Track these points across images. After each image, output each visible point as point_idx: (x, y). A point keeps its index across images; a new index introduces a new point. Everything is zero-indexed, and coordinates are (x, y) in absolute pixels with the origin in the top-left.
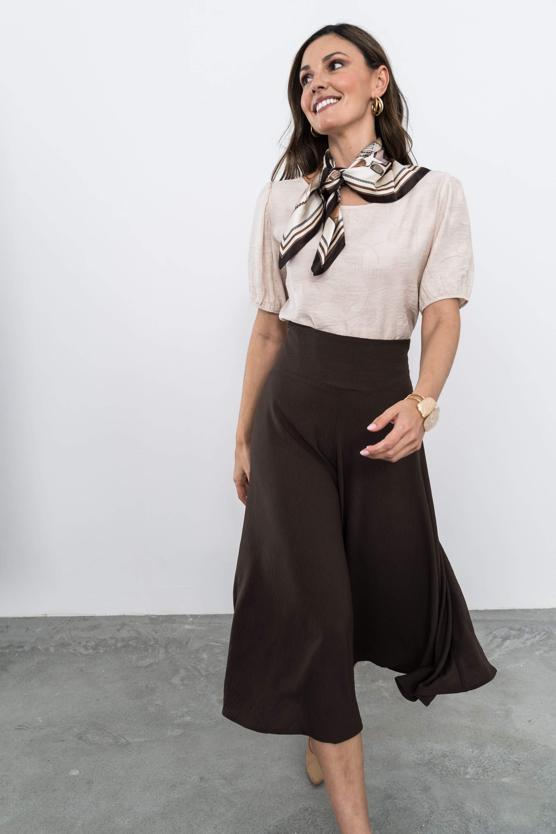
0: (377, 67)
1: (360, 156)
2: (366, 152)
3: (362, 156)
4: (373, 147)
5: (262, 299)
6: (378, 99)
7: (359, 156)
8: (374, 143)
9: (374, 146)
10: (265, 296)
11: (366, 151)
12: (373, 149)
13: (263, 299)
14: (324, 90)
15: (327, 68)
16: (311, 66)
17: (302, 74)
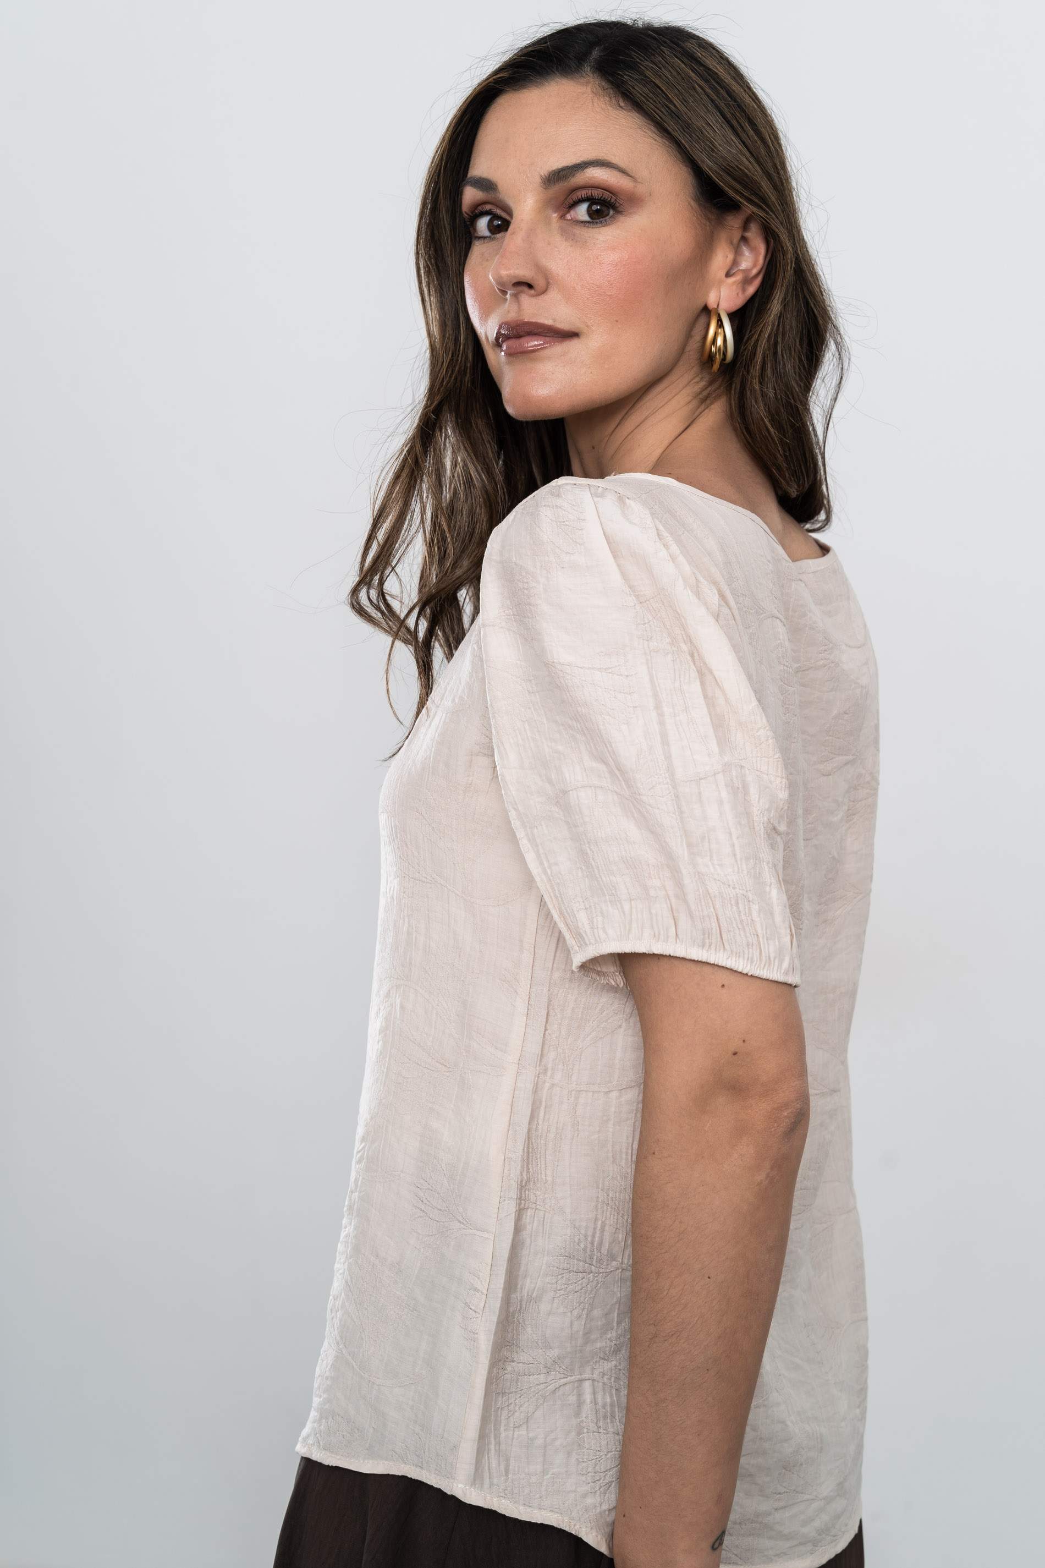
6: (720, 322)
14: (532, 292)
15: (557, 209)
16: (500, 187)
17: (469, 195)
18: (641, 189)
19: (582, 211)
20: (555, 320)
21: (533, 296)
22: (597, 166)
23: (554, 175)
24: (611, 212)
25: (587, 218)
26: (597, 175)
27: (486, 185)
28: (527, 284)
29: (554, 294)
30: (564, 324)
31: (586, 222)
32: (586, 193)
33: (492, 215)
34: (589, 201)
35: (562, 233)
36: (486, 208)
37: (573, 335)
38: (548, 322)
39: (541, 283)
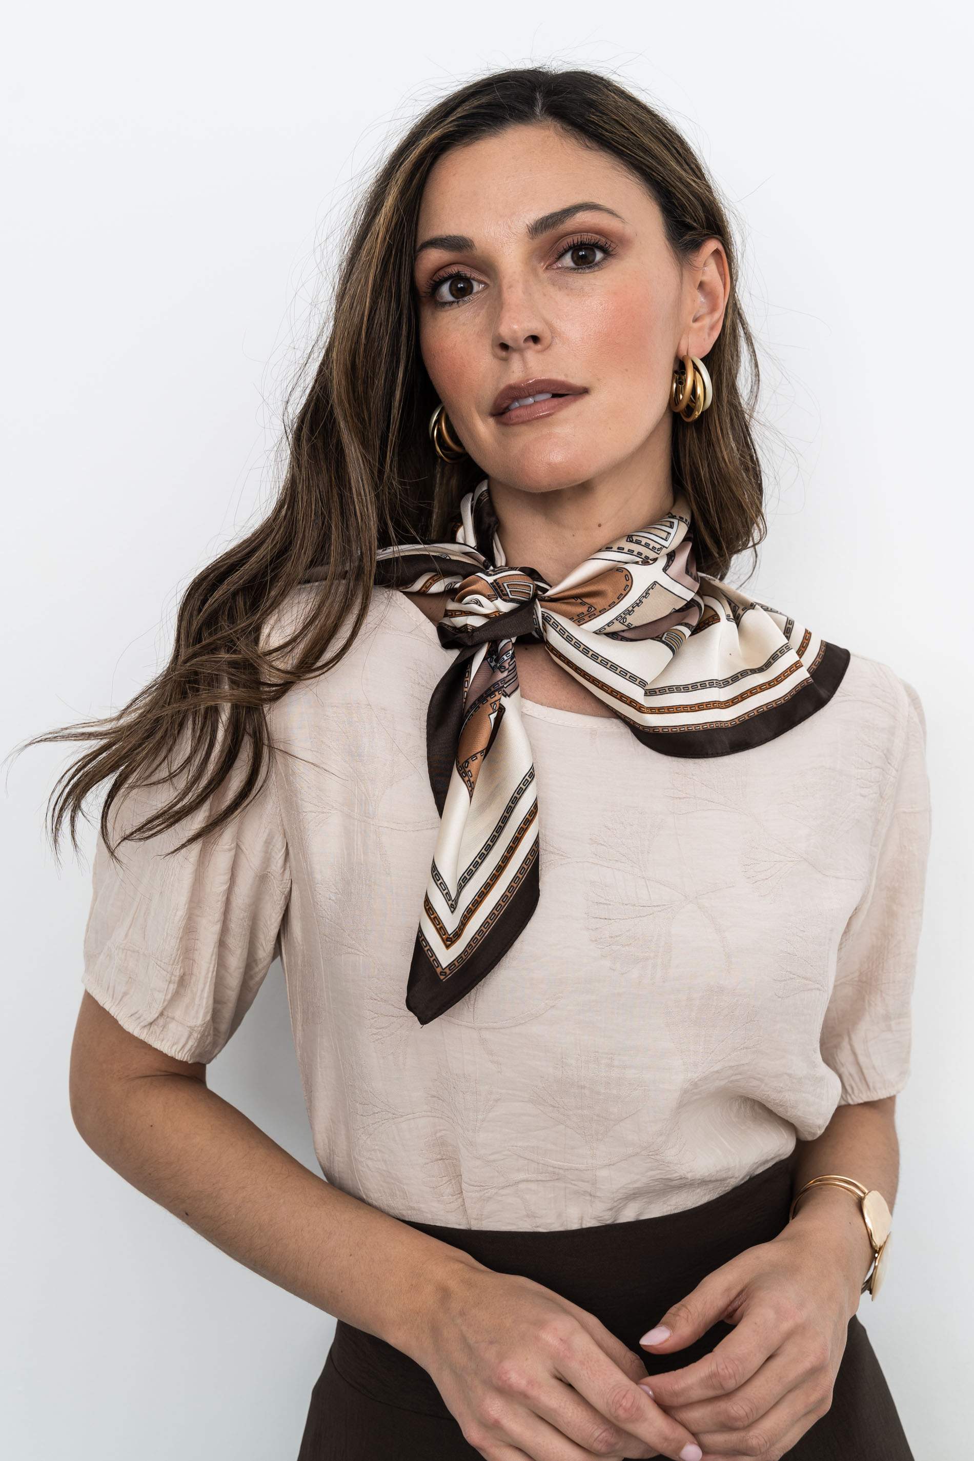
0: (696, 245)
1: (620, 550)
2: (643, 543)
3: (626, 550)
4: (669, 533)
5: (160, 1009)
6: (696, 368)
7: (615, 548)
8: (672, 520)
9: (672, 531)
10: (177, 995)
11: (644, 541)
12: (666, 540)
13: (164, 1009)
14: (539, 347)
15: (542, 258)
16: (476, 244)
17: (433, 258)
18: (628, 230)
19: (568, 261)
20: (566, 375)
21: (539, 352)
22: (587, 209)
23: (542, 223)
24: (599, 256)
25: (572, 264)
26: (584, 218)
27: (458, 244)
28: (535, 339)
29: (559, 348)
30: (577, 379)
31: (575, 269)
32: (576, 239)
33: (457, 277)
34: (575, 248)
35: (553, 283)
36: (454, 269)
37: (584, 391)
38: (561, 377)
39: (546, 335)
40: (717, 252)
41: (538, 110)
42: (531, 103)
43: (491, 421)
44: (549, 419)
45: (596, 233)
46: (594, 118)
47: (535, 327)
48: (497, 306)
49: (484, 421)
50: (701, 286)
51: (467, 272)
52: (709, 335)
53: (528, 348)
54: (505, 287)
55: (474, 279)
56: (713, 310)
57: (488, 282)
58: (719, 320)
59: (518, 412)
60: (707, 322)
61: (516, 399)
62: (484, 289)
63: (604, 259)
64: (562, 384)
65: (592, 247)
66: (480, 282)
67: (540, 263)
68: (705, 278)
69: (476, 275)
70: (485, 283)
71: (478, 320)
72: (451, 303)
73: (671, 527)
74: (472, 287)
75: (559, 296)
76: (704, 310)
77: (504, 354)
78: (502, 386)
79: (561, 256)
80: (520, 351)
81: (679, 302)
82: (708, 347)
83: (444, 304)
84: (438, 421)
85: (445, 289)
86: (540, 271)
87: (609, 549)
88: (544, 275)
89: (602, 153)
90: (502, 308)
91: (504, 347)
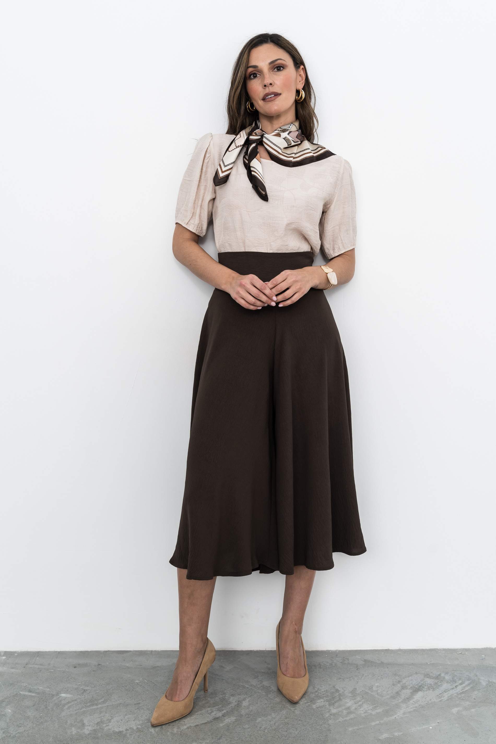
5: (189, 220)
11: (284, 128)
14: (272, 86)
16: (259, 67)
17: (250, 70)
19: (276, 70)
21: (272, 87)
22: (279, 60)
23: (271, 63)
24: (282, 69)
25: (277, 70)
26: (279, 62)
27: (255, 67)
28: (271, 84)
29: (275, 86)
30: (279, 92)
31: (277, 71)
32: (278, 65)
33: (255, 74)
34: (277, 67)
35: (273, 74)
36: (254, 72)
37: (280, 94)
38: (276, 91)
39: (273, 84)
40: (303, 68)
41: (269, 41)
42: (267, 39)
43: (262, 101)
44: (274, 100)
45: (281, 64)
46: (280, 42)
47: (271, 82)
48: (263, 78)
49: (260, 101)
50: (300, 75)
51: (256, 72)
52: (302, 85)
53: (270, 86)
54: (265, 74)
55: (257, 74)
56: (302, 80)
57: (260, 74)
58: (304, 82)
59: (267, 100)
60: (301, 82)
61: (267, 96)
62: (259, 76)
63: (283, 69)
64: (276, 93)
65: (280, 67)
66: (259, 74)
67: (271, 70)
68: (301, 74)
69: (258, 73)
70: (260, 75)
71: (259, 81)
72: (253, 79)
73: (291, 125)
74: (257, 75)
75: (275, 76)
76: (301, 80)
77: (265, 87)
78: (265, 93)
79: (275, 69)
80: (268, 87)
81: (296, 78)
82: (302, 88)
83: (252, 79)
84: (248, 104)
85: (252, 76)
86: (271, 72)
87: (276, 130)
88: (272, 73)
89: (281, 49)
90: (265, 78)
91: (265, 86)
